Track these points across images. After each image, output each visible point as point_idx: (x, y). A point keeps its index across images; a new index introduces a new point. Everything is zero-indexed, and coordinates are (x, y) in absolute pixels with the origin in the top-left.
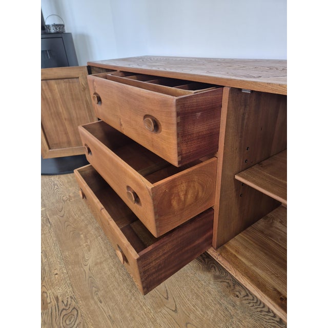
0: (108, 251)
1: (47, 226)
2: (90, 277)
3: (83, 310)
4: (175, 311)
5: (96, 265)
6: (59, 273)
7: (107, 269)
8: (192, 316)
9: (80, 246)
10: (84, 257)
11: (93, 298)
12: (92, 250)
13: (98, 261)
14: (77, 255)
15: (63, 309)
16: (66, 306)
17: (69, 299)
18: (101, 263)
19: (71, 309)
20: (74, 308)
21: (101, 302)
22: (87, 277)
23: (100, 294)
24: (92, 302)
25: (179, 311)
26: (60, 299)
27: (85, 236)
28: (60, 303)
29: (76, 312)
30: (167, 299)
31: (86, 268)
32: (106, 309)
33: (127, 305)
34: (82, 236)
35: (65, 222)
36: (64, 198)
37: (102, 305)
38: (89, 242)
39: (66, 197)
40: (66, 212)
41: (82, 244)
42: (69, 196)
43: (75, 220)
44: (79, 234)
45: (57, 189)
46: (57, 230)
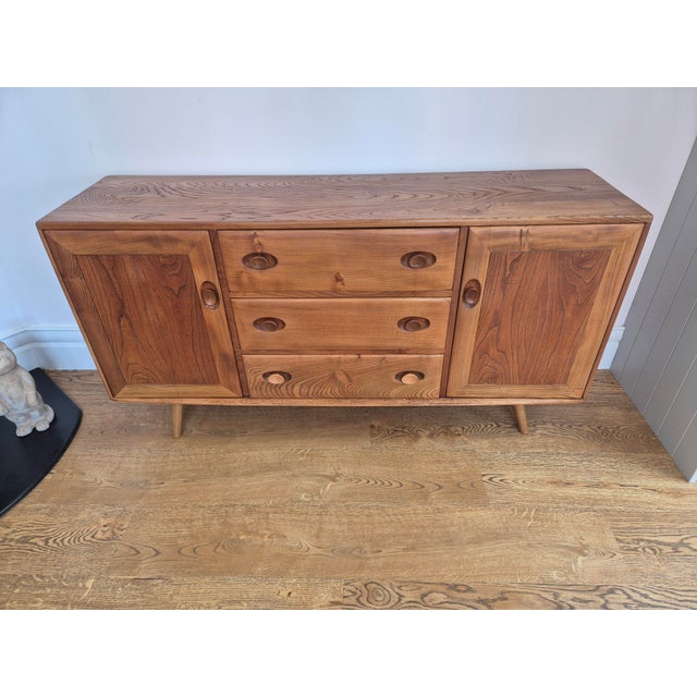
0: (307, 514)
1: (156, 585)
2: (333, 551)
3: (376, 576)
4: (440, 487)
5: (317, 537)
6: (290, 590)
7: (337, 527)
8: (455, 478)
9: (262, 546)
10: (291, 548)
11: (368, 559)
12: (287, 534)
13: (314, 532)
14: (278, 556)
15: (358, 599)
16: (355, 594)
17: (348, 587)
18: (321, 530)
19: (364, 589)
20: (366, 586)
21: (380, 551)
22: (331, 555)
23: (367, 548)
24: (373, 561)
25: (443, 484)
26: (337, 599)
27: (249, 533)
28: (346, 601)
29: (374, 586)
30: (423, 487)
31: (314, 550)
32: (393, 550)
33: (403, 527)
34: (242, 537)
35: (179, 552)
36: (99, 536)
37: (384, 551)
38: (266, 532)
39: (100, 533)
40: (152, 544)
41: (260, 543)
42: (105, 526)
43: (192, 536)
44: (232, 540)
45: (46, 542)
46: (188, 570)
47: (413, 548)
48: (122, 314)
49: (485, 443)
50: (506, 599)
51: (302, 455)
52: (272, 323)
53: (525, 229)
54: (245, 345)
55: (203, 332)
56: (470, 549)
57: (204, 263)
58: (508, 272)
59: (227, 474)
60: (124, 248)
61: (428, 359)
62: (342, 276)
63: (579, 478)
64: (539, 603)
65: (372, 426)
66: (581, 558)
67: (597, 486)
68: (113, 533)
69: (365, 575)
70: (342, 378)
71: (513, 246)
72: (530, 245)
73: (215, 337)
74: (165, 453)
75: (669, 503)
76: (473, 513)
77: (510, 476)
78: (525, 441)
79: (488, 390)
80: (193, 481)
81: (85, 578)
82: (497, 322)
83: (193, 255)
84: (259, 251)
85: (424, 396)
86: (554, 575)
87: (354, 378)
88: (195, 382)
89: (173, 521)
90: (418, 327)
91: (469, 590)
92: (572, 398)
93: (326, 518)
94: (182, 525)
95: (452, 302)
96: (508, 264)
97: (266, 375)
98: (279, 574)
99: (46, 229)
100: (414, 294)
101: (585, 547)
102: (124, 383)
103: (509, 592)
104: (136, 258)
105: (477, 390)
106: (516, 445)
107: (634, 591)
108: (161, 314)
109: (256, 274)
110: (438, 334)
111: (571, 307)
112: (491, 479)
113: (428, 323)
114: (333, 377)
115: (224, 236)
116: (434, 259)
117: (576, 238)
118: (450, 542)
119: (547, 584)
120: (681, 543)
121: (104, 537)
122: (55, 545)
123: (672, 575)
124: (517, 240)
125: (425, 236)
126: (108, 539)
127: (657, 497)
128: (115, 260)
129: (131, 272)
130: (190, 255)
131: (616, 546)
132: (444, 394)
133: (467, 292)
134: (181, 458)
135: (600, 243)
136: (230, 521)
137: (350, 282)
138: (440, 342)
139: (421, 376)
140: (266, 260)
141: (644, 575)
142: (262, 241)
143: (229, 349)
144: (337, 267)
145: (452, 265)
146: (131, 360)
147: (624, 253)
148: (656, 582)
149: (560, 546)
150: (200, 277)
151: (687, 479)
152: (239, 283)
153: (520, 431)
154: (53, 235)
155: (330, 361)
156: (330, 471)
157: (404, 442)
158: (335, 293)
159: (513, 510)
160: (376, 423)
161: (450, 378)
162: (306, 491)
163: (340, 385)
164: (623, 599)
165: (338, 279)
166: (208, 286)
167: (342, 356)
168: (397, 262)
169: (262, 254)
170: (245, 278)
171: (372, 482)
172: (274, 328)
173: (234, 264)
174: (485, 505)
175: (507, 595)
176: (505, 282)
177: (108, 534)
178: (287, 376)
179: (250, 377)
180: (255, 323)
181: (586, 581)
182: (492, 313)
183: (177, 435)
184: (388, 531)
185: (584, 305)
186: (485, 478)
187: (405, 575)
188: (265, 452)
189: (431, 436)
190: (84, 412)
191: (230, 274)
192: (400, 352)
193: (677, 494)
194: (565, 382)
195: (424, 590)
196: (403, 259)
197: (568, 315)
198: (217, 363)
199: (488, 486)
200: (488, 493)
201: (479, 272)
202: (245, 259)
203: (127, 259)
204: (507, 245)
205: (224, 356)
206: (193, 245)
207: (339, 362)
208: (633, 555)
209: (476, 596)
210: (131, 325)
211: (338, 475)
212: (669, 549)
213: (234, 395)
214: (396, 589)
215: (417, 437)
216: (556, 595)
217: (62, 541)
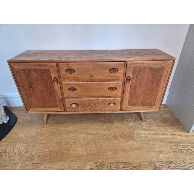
0: (83, 144)
2: (91, 154)
3: (103, 161)
4: (121, 136)
5: (86, 150)
6: (78, 166)
7: (92, 148)
8: (125, 133)
9: (70, 153)
10: (78, 154)
11: (101, 156)
12: (77, 150)
13: (85, 149)
14: (75, 156)
15: (98, 167)
17: (95, 164)
18: (87, 148)
19: (100, 165)
20: (100, 164)
21: (104, 154)
22: (90, 155)
23: (101, 153)
24: (102, 157)
25: (121, 135)
26: (92, 168)
27: (66, 150)
29: (103, 163)
30: (116, 136)
32: (108, 153)
33: (111, 147)
34: (64, 151)
35: (46, 156)
36: (22, 152)
37: (106, 154)
38: (71, 149)
39: (22, 151)
40: (38, 154)
41: (69, 152)
42: (24, 149)
43: (49, 151)
44: (62, 152)
45: (6, 154)
46: (48, 161)
47: (114, 153)
48: (30, 87)
49: (133, 124)
50: (141, 166)
51: (81, 128)
52: (73, 89)
53: (142, 62)
54: (65, 95)
55: (53, 92)
56: (130, 153)
57: (54, 72)
58: (138, 74)
59: (60, 134)
60: (32, 68)
61: (117, 99)
62: (93, 75)
63: (159, 133)
64: (150, 167)
65: (101, 120)
66: (161, 154)
67: (164, 135)
68: (26, 151)
69: (100, 161)
70: (93, 105)
71: (139, 66)
72: (144, 66)
73: (57, 93)
74: (41, 129)
75: (184, 139)
76: (130, 143)
77: (140, 133)
78: (144, 123)
79: (133, 108)
80: (50, 136)
81: (17, 164)
82: (135, 88)
83: (51, 70)
84: (70, 68)
85: (116, 110)
86: (154, 159)
87: (96, 105)
88: (51, 107)
89: (44, 147)
90: (114, 90)
91: (130, 164)
92: (156, 110)
93: (89, 145)
94: (47, 148)
95: (123, 83)
96: (138, 72)
97: (71, 105)
98: (75, 161)
99: (10, 62)
100: (113, 80)
101: (162, 151)
102: (30, 108)
103: (142, 164)
104: (35, 70)
105: (130, 108)
106: (141, 124)
107: (177, 163)
108: (42, 87)
109: (69, 75)
110: (119, 92)
111: (155, 84)
112: (135, 134)
113: (116, 88)
114: (90, 105)
115: (60, 64)
116: (118, 70)
117: (156, 64)
118: (124, 151)
119: (152, 162)
120: (189, 149)
121: (23, 152)
122: (9, 155)
123: (187, 158)
124: (140, 65)
125: (115, 64)
126: (25, 153)
127: (181, 137)
128: (29, 71)
129: (34, 75)
130: (51, 69)
131: (171, 150)
132: (121, 110)
133: (127, 80)
134: (46, 130)
135: (162, 66)
136: (61, 147)
137: (95, 77)
138: (120, 94)
139: (115, 104)
140: (71, 71)
141: (179, 158)
142: (70, 65)
143: (61, 97)
144: (91, 73)
145: (123, 72)
146: (33, 100)
147: (168, 69)
148: (183, 160)
149: (155, 151)
150: (53, 76)
151: (189, 133)
152: (64, 78)
153: (142, 120)
154: (12, 64)
155: (89, 100)
156: (89, 132)
157: (110, 124)
158: (91, 80)
159: (141, 142)
160: (102, 119)
161: (123, 104)
162: (82, 138)
163: (92, 107)
164: (174, 165)
165: (92, 76)
166: (55, 79)
167: (93, 99)
168: (107, 71)
169: (71, 69)
170: (66, 76)
171: (101, 135)
172: (74, 91)
173: (63, 72)
174: (134, 140)
175: (141, 165)
176: (137, 76)
177: (25, 151)
178: (77, 105)
179: (67, 105)
180: (68, 89)
181: (163, 161)
182: (134, 85)
183: (45, 123)
184: (106, 148)
185: (158, 83)
186: (133, 133)
187: (112, 160)
188: (71, 128)
189: (118, 122)
190: (18, 118)
191: (62, 75)
192: (109, 97)
193: (186, 136)
194: (154, 105)
195: (117, 164)
196: (109, 71)
197: (154, 86)
198: (57, 101)
199: (134, 136)
200: (134, 137)
201: (130, 74)
202: (66, 71)
203: (33, 71)
204: (137, 66)
205: (59, 99)
206: (51, 67)
207: (92, 100)
208: (175, 153)
209: (132, 165)
210: (33, 90)
211: (92, 133)
212: (185, 151)
213: (62, 111)
214: (109, 164)
215: (114, 123)
216: (155, 165)
217: (11, 153)
